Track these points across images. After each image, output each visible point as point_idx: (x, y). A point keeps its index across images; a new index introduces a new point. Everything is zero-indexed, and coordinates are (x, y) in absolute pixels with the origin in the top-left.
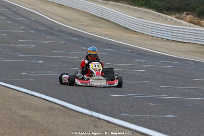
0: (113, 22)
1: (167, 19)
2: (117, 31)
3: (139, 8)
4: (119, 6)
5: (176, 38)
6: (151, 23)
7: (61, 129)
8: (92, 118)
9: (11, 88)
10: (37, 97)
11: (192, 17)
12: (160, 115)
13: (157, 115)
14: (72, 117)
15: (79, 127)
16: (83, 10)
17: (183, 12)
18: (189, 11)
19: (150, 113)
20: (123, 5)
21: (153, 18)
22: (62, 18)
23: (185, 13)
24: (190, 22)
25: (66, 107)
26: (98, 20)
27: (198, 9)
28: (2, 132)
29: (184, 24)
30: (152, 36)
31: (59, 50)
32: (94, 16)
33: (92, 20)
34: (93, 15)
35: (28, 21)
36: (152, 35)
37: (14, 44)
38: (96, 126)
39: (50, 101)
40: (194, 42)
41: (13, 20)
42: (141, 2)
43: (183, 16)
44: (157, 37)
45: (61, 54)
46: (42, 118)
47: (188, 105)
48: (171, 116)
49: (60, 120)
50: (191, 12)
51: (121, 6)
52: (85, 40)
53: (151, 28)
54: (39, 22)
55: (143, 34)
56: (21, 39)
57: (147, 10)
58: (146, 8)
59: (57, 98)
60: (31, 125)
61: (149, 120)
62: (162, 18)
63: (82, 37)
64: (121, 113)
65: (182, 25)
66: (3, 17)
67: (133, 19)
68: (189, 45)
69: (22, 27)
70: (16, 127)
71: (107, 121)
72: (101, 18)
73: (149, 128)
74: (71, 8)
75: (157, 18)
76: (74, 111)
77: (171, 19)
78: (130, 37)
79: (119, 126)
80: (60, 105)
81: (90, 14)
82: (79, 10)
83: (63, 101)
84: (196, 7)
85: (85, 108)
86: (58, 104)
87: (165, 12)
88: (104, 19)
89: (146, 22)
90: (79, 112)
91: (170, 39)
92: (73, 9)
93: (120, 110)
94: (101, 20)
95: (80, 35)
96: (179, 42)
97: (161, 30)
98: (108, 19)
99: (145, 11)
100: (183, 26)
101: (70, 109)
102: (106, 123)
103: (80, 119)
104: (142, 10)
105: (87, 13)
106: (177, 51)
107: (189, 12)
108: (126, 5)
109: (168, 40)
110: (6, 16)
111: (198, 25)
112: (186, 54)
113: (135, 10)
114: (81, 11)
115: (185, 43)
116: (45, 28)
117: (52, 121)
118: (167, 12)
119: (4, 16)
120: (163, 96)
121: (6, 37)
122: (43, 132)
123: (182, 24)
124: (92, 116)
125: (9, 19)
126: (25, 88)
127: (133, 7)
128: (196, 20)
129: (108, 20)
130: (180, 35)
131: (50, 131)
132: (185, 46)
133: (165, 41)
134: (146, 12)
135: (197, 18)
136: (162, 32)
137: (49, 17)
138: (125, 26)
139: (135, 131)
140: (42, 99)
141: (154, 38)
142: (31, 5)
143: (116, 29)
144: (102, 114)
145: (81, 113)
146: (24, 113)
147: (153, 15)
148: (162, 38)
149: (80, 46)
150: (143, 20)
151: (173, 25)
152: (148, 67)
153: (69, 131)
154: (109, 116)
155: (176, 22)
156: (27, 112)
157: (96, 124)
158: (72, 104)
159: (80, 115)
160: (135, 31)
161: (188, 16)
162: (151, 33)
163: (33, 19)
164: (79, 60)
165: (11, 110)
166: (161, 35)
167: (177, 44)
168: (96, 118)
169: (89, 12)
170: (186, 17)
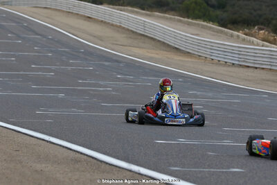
0: (159, 41)
1: (232, 36)
2: (165, 52)
3: (194, 21)
4: (167, 18)
5: (244, 61)
6: (211, 42)
8: (131, 173)
9: (21, 133)
10: (56, 144)
11: (266, 33)
12: (223, 168)
13: (219, 168)
14: (104, 172)
16: (118, 24)
17: (254, 26)
18: (262, 24)
19: (208, 165)
20: (173, 17)
21: (214, 35)
22: (91, 35)
23: (256, 28)
24: (264, 40)
25: (93, 158)
26: (140, 37)
27: (274, 22)
29: (255, 43)
31: (86, 80)
33: (131, 38)
34: (132, 31)
35: (44, 39)
36: (212, 58)
37: (24, 71)
39: (74, 151)
40: (269, 67)
41: (23, 39)
42: (197, 12)
43: (253, 31)
44: (219, 61)
45: (90, 85)
46: (63, 174)
48: (237, 170)
49: (88, 176)
50: (265, 26)
51: (171, 18)
52: (121, 65)
53: (211, 49)
54: (58, 42)
55: (200, 56)
56: (35, 64)
57: (205, 23)
58: (204, 21)
59: (83, 147)
61: (207, 175)
62: (226, 34)
63: (117, 61)
64: (169, 166)
65: (252, 43)
66: (9, 35)
67: (186, 36)
68: (262, 71)
69: (36, 48)
71: (150, 178)
72: (143, 35)
74: (102, 21)
75: (219, 34)
76: (107, 163)
77: (238, 36)
78: (182, 61)
79: (167, 184)
80: (87, 155)
81: (128, 30)
82: (112, 25)
83: (92, 150)
84: (272, 19)
86: (84, 154)
87: (229, 26)
88: (147, 36)
89: (205, 41)
90: (114, 165)
91: (237, 63)
92: (105, 23)
93: (168, 162)
94: (143, 38)
95: (114, 58)
96: (248, 67)
97: (225, 52)
98: (152, 36)
99: (202, 25)
100: (254, 45)
101: (101, 161)
104: (198, 24)
105: (124, 28)
106: (246, 80)
107: (262, 27)
108: (176, 17)
109: (233, 64)
110: (14, 34)
111: (274, 44)
112: (258, 83)
113: (189, 24)
114: (116, 26)
115: (256, 68)
116: (67, 50)
117: (76, 177)
118: (232, 27)
119: (12, 33)
120: (227, 143)
121: (14, 62)
124: (130, 171)
125: (19, 37)
126: (40, 132)
127: (186, 19)
128: (272, 36)
129: (152, 38)
130: (250, 58)
132: (257, 74)
133: (229, 66)
134: (203, 27)
135: (273, 35)
136: (226, 54)
137: (73, 34)
138: (176, 46)
140: (63, 147)
141: (214, 62)
142: (47, 17)
143: (163, 50)
144: (145, 167)
145: (116, 166)
146: (39, 166)
147: (214, 31)
148: (226, 62)
149: (115, 73)
150: (200, 38)
151: (241, 44)
154: (154, 170)
155: (244, 40)
156: (43, 165)
158: (104, 154)
159: (114, 169)
160: (189, 53)
161: (261, 32)
162: (211, 55)
163: (50, 37)
164: (114, 93)
165: (21, 162)
166: (225, 58)
167: (246, 70)
168: (136, 173)
169: (126, 27)
170: (259, 33)
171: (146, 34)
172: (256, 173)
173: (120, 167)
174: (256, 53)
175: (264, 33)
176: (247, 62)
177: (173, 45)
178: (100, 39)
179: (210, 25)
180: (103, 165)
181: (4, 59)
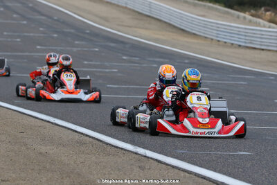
0: (165, 22)
1: (238, 17)
2: (171, 33)
3: (200, 3)
5: (251, 43)
6: (217, 24)
7: (95, 172)
8: (137, 156)
9: (26, 114)
10: (61, 126)
11: (273, 14)
12: (229, 151)
13: (226, 151)
14: (109, 155)
15: (119, 170)
16: (124, 5)
17: (261, 7)
18: (268, 5)
19: (215, 148)
21: (220, 16)
23: (263, 9)
24: (270, 21)
25: (98, 140)
26: (145, 18)
28: (14, 176)
29: (262, 24)
30: (219, 41)
31: (91, 61)
32: (139, 13)
33: (137, 19)
34: (137, 12)
35: (50, 20)
36: (219, 39)
37: (30, 52)
38: (142, 168)
39: (80, 133)
40: (275, 49)
41: (28, 19)
43: (260, 13)
44: (225, 42)
45: (95, 66)
47: (267, 138)
48: (244, 153)
49: (94, 158)
50: (271, 7)
52: (127, 46)
53: (218, 31)
54: (64, 23)
55: (206, 38)
56: (39, 45)
57: (211, 5)
58: (210, 2)
59: (89, 129)
60: (53, 166)
61: (214, 158)
62: (232, 15)
63: (122, 42)
64: (176, 149)
65: (259, 25)
66: (15, 16)
67: (192, 17)
68: (269, 53)
69: (41, 29)
70: (33, 169)
71: (156, 160)
72: (149, 16)
73: (215, 170)
74: (108, 2)
75: (226, 16)
76: (113, 146)
77: (245, 18)
78: (188, 42)
79: (174, 167)
80: (92, 137)
81: (134, 11)
82: (118, 6)
83: (97, 132)
85: (127, 142)
86: (90, 137)
87: (236, 7)
88: (153, 18)
90: (119, 148)
91: (243, 44)
92: (111, 3)
93: (174, 145)
94: (149, 19)
95: (122, 40)
96: (255, 48)
97: (231, 33)
98: (158, 17)
100: (261, 27)
101: (107, 144)
102: (156, 163)
103: (120, 157)
104: (205, 6)
105: (130, 9)
106: (253, 61)
107: (268, 8)
109: (240, 46)
110: (20, 14)
113: (195, 5)
114: (122, 7)
115: (263, 50)
116: (72, 31)
117: (82, 160)
118: (238, 8)
119: (17, 13)
121: (20, 43)
122: (70, 177)
123: (259, 23)
124: (136, 153)
125: (24, 17)
126: (45, 114)
129: (158, 19)
130: (257, 39)
131: (79, 174)
132: (263, 55)
133: (235, 47)
134: (209, 8)
136: (232, 35)
138: (182, 27)
139: (196, 174)
140: (66, 128)
141: (221, 43)
144: (151, 150)
145: (122, 149)
146: (43, 149)
147: (220, 12)
148: (232, 44)
149: (120, 55)
150: (206, 19)
151: (247, 25)
152: (213, 83)
153: (105, 174)
154: (160, 153)
155: (250, 21)
156: (48, 147)
157: (142, 164)
158: (110, 136)
159: (120, 151)
160: (194, 34)
161: (268, 13)
162: (217, 37)
163: (56, 18)
164: (119, 74)
165: (25, 145)
166: (231, 40)
167: (252, 51)
168: (142, 156)
169: (132, 8)
170: (265, 15)
171: (152, 15)
172: (264, 156)
173: (125, 150)
174: (263, 35)
175: (271, 15)
176: (253, 44)
177: (179, 26)
178: (106, 20)
179: (217, 6)
180: (109, 147)
181: (9, 40)
